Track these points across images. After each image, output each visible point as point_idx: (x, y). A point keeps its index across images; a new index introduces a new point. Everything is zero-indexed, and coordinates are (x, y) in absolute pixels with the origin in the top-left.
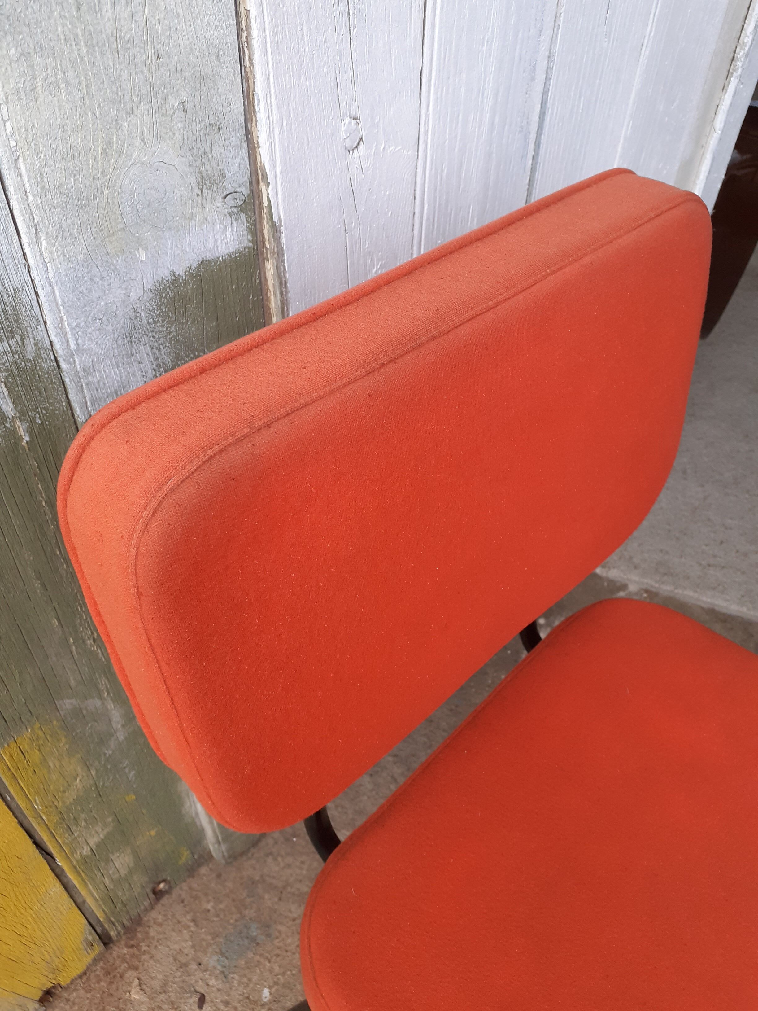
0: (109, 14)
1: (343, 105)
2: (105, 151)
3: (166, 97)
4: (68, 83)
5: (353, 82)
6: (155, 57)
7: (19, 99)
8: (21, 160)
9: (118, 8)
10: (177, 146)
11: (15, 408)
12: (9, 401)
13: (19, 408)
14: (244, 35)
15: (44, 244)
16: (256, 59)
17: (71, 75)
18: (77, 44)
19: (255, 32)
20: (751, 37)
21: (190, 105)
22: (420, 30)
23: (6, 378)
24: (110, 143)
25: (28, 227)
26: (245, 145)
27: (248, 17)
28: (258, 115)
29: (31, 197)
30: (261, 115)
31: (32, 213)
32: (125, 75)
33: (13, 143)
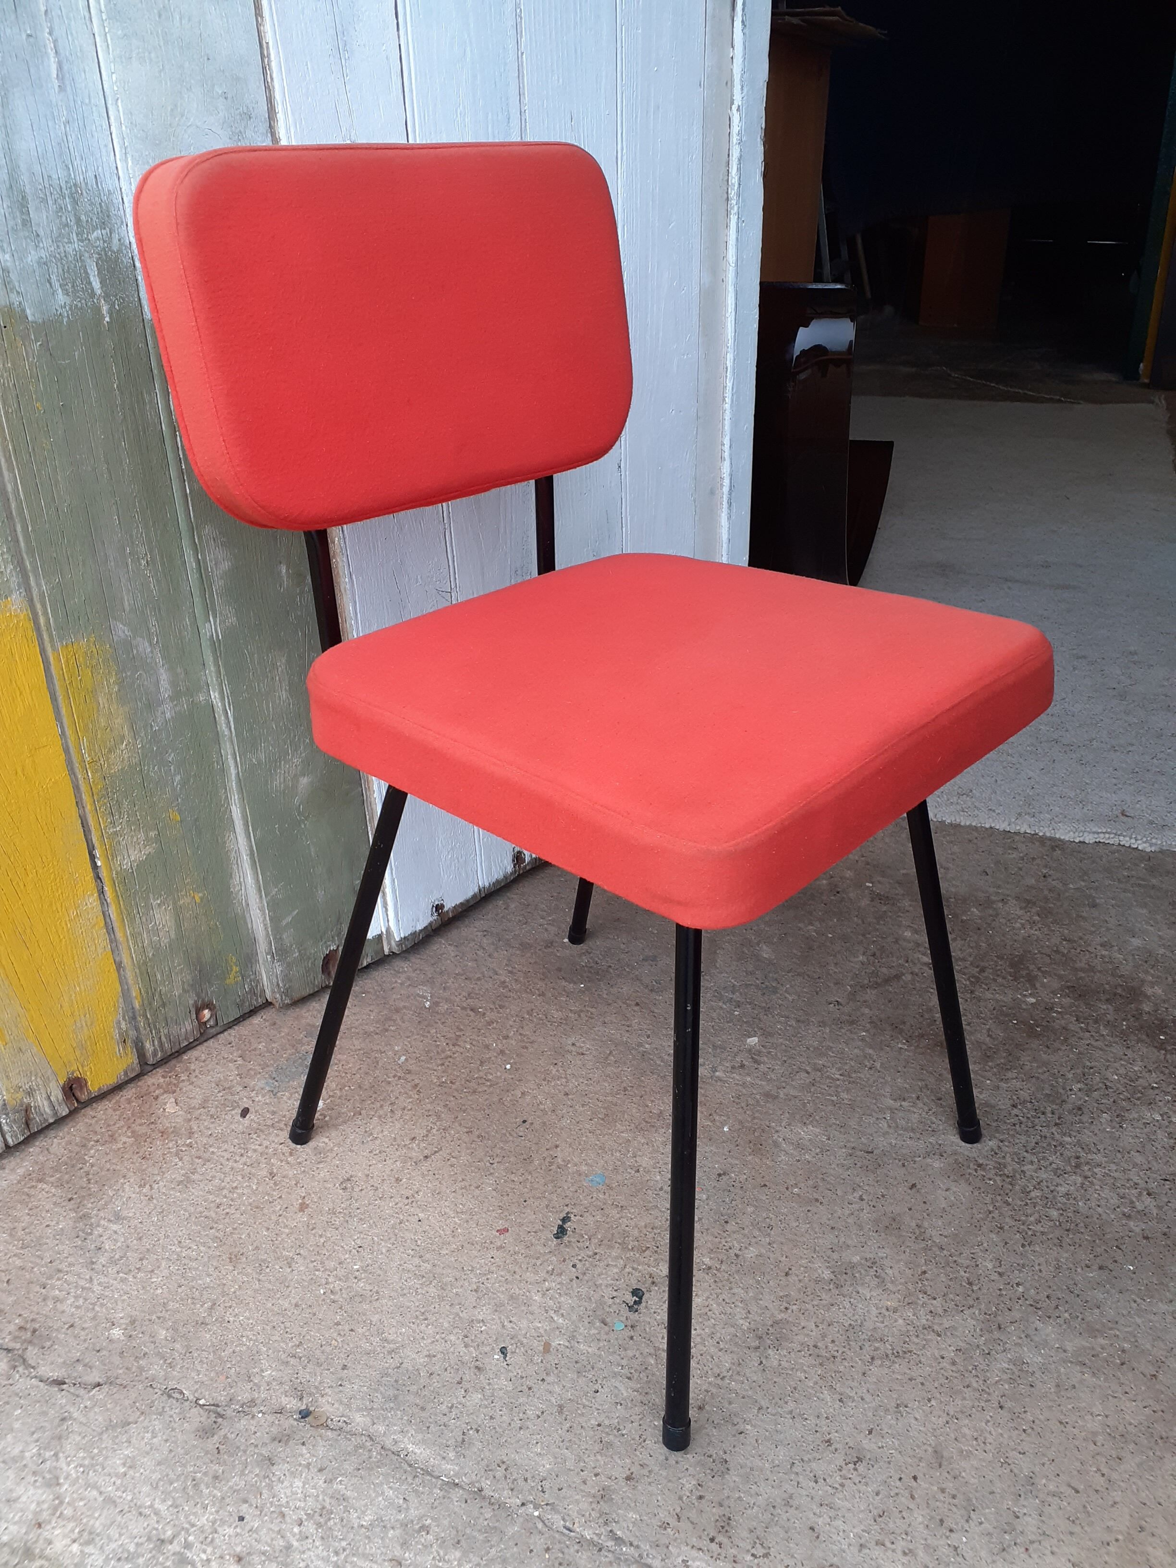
0: (178, 24)
1: (344, 129)
2: (172, 110)
3: (213, 86)
4: (151, 60)
5: (350, 114)
6: (206, 58)
7: (122, 62)
8: (119, 101)
9: (183, 22)
10: (221, 121)
11: (102, 288)
12: (98, 281)
13: (104, 289)
14: (266, 60)
15: (130, 164)
16: (275, 75)
17: (153, 55)
18: (158, 37)
19: (272, 57)
20: (737, 178)
21: (229, 96)
22: (401, 91)
23: (98, 259)
24: (176, 106)
25: (121, 148)
26: (269, 135)
27: (268, 48)
28: (278, 115)
29: (124, 128)
30: (280, 116)
31: (124, 138)
32: (187, 65)
33: (116, 88)
